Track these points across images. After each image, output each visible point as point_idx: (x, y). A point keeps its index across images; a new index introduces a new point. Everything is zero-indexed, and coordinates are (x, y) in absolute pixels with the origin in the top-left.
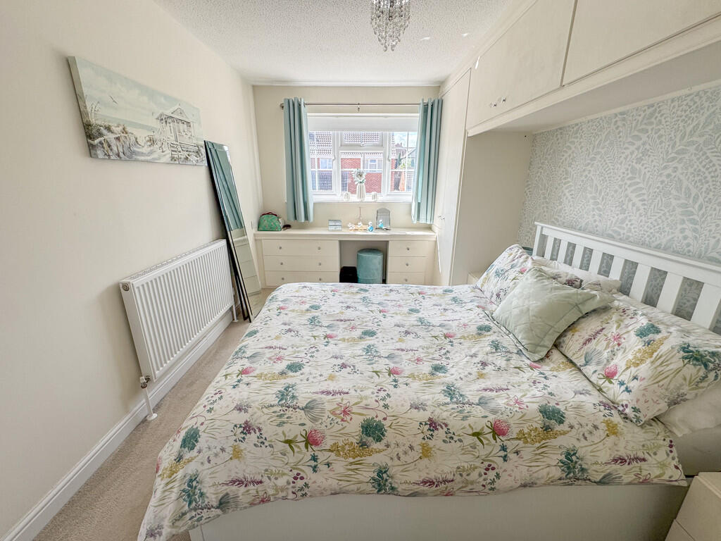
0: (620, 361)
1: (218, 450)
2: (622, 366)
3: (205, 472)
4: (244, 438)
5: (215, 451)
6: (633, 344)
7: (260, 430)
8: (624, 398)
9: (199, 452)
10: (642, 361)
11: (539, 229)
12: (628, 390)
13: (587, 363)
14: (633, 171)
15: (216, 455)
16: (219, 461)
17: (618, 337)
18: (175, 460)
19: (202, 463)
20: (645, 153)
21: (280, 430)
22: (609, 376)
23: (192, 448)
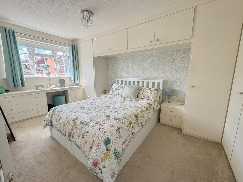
0: (149, 94)
1: (116, 138)
2: (150, 95)
3: (116, 147)
4: (120, 131)
5: (116, 139)
6: (149, 91)
7: (122, 127)
8: (152, 99)
9: (112, 142)
10: (152, 93)
11: (116, 79)
12: (152, 97)
13: (144, 97)
14: (133, 66)
15: (116, 140)
16: (118, 141)
17: (146, 91)
18: (106, 151)
19: (115, 145)
20: (134, 63)
21: (125, 125)
22: (149, 97)
23: (110, 143)
